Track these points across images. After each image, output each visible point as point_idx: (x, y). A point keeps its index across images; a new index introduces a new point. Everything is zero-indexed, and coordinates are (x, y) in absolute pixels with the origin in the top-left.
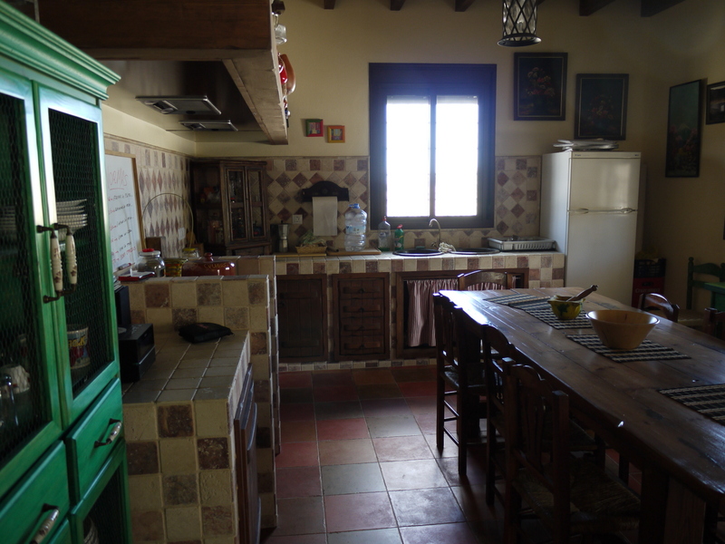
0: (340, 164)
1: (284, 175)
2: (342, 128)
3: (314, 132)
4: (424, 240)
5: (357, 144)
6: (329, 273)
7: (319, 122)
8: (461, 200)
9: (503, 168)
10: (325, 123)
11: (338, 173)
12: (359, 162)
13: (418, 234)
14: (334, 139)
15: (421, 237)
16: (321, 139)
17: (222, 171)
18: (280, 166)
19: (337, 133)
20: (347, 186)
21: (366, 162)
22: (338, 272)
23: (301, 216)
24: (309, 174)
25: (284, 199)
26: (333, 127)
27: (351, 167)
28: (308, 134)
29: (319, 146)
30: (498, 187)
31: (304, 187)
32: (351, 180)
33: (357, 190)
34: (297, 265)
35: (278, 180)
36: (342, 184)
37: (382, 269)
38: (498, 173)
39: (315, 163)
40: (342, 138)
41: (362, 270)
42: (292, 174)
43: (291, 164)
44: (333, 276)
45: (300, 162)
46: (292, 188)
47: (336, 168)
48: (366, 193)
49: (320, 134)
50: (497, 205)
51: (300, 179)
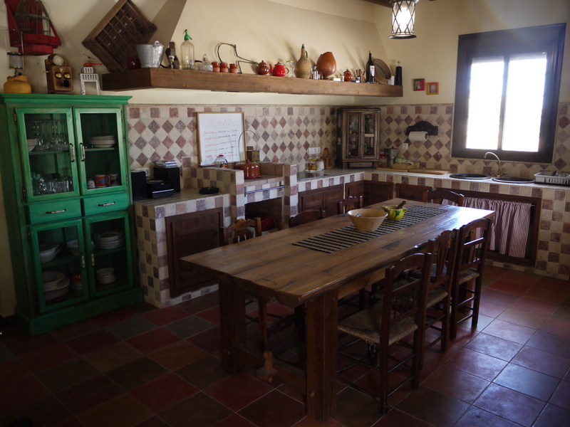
0: (434, 110)
1: (399, 117)
2: (436, 84)
3: (419, 87)
4: (491, 168)
5: (447, 94)
6: (395, 182)
7: (422, 81)
8: (526, 138)
9: (566, 113)
10: (427, 81)
11: (433, 115)
12: (447, 108)
13: (486, 163)
14: (430, 92)
15: (489, 166)
16: (423, 92)
17: (344, 115)
18: (398, 110)
19: (433, 87)
20: (437, 125)
21: (452, 108)
22: (400, 182)
23: (407, 144)
24: (414, 116)
25: (398, 133)
26: (430, 84)
27: (442, 111)
28: (416, 89)
29: (422, 98)
30: (559, 129)
31: (410, 125)
32: (440, 121)
33: (445, 128)
34: (377, 175)
35: (396, 120)
36: (434, 124)
37: (428, 184)
38: (560, 117)
39: (418, 109)
40: (436, 92)
41: (415, 183)
42: (404, 116)
43: (404, 110)
44: (397, 184)
45: (409, 108)
46: (404, 126)
47: (432, 112)
48: (450, 130)
49: (422, 89)
50: (557, 144)
51: (408, 119)
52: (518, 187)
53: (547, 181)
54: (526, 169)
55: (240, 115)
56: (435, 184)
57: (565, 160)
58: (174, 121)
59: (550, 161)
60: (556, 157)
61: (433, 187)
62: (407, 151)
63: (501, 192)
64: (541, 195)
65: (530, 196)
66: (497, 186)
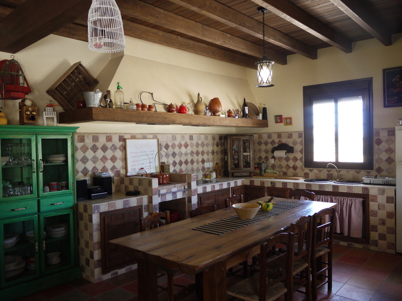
0: (290, 136)
1: (266, 141)
2: (290, 118)
3: (279, 121)
4: (332, 174)
5: (298, 125)
6: (266, 186)
7: (281, 117)
8: (354, 153)
9: (379, 135)
10: (284, 117)
11: (289, 139)
12: (299, 134)
13: (329, 171)
14: (287, 124)
15: (331, 173)
16: (282, 124)
17: (229, 140)
18: (265, 137)
19: (288, 121)
20: (293, 146)
21: (302, 134)
22: (270, 186)
23: (273, 160)
24: (277, 140)
25: (267, 152)
26: (286, 119)
27: (295, 136)
28: (277, 122)
29: (281, 128)
30: (376, 147)
31: (275, 146)
32: (295, 143)
33: (298, 147)
34: (253, 181)
35: (264, 143)
36: (291, 145)
37: (289, 186)
38: (375, 138)
39: (279, 135)
40: (291, 123)
41: (280, 186)
42: (270, 141)
43: (270, 136)
44: (268, 187)
45: (273, 135)
46: (270, 147)
47: (288, 137)
48: (302, 149)
49: (281, 122)
50: (376, 157)
51: (273, 142)
52: (352, 187)
53: (372, 182)
54: (356, 174)
55: (156, 140)
56: (294, 187)
57: (382, 168)
58: (109, 145)
59: (372, 169)
60: (376, 166)
61: (293, 188)
62: (273, 164)
63: (341, 190)
64: (368, 192)
65: (361, 193)
66: (338, 186)
